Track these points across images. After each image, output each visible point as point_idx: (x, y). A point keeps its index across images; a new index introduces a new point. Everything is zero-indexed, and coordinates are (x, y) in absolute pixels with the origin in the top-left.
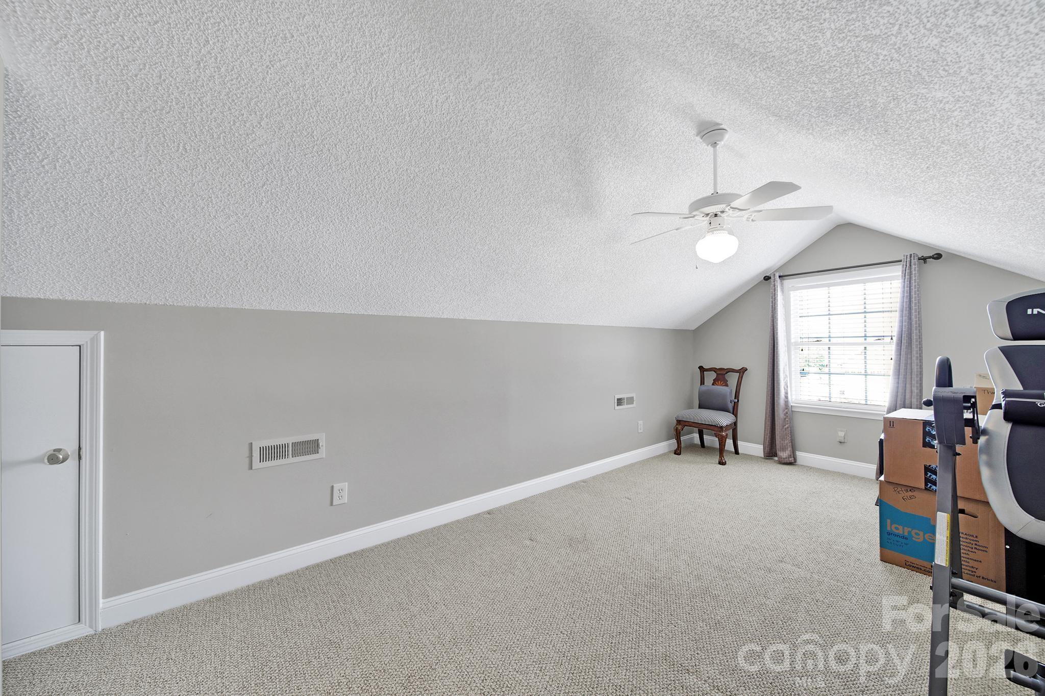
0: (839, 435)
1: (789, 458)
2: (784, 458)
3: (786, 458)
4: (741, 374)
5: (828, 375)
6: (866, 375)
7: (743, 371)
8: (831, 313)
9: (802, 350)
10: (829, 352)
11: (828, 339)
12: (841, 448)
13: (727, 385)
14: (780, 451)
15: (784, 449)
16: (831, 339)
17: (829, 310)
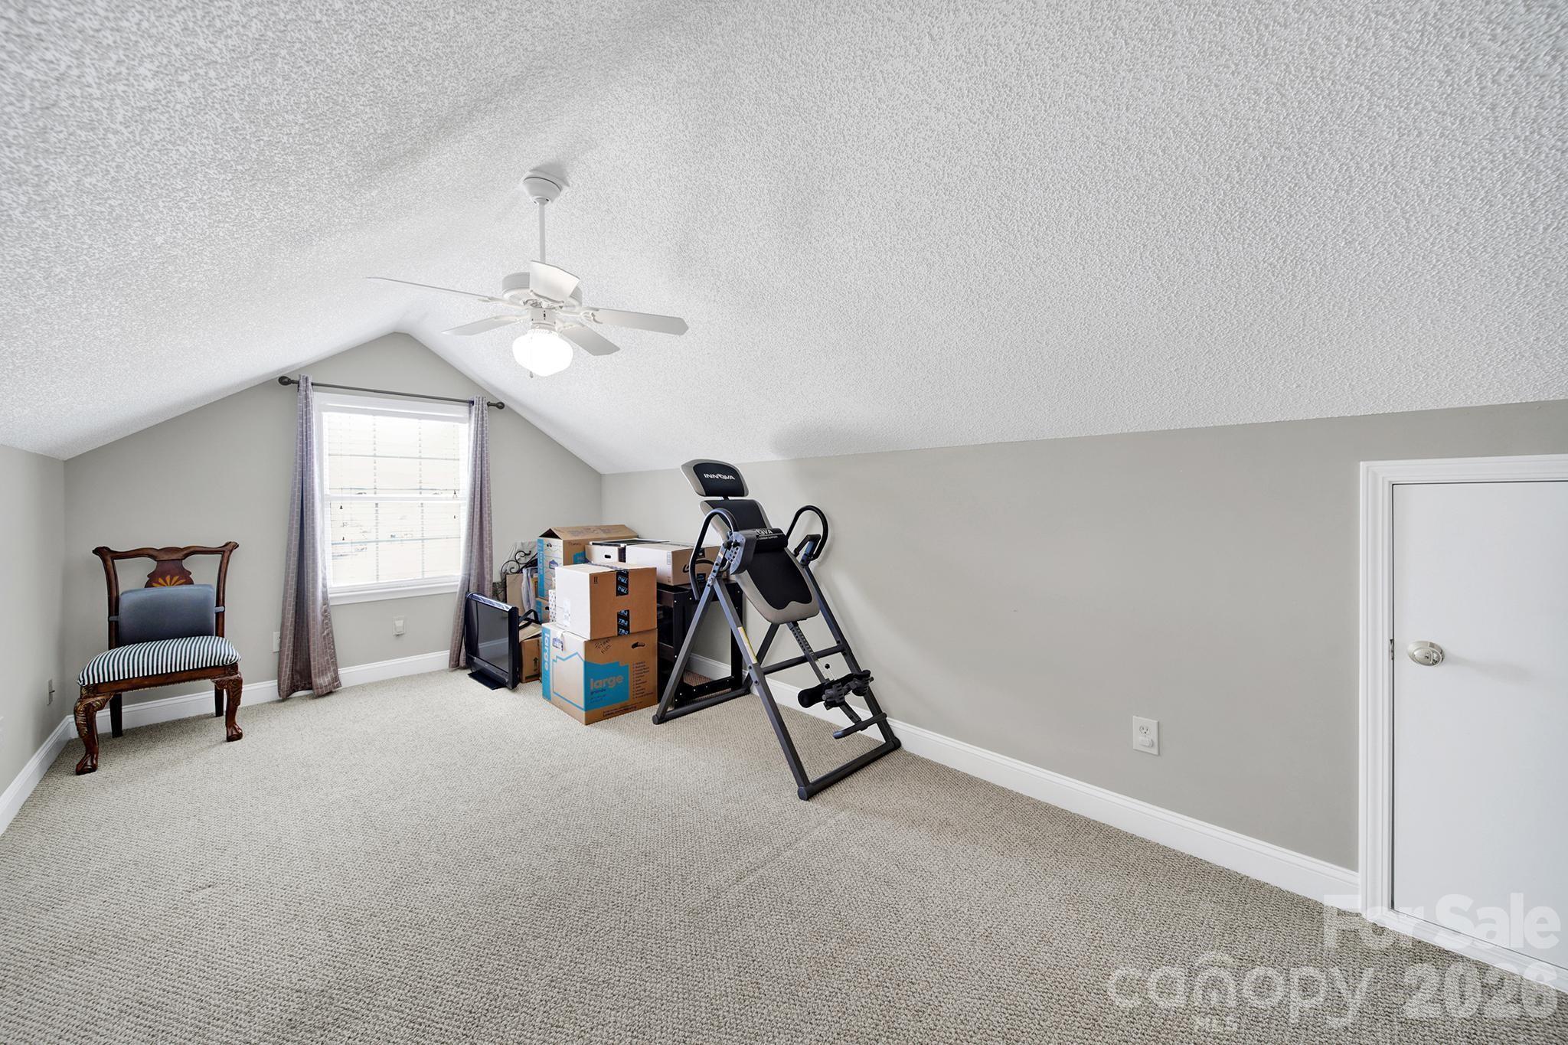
0: (397, 625)
1: (333, 683)
2: (326, 686)
3: (329, 684)
4: (226, 555)
5: (375, 544)
6: (423, 540)
7: (226, 551)
8: (377, 454)
9: (341, 508)
10: (377, 510)
11: (373, 491)
12: (400, 643)
13: (191, 582)
14: (319, 677)
15: (322, 673)
16: (378, 491)
17: (375, 450)
